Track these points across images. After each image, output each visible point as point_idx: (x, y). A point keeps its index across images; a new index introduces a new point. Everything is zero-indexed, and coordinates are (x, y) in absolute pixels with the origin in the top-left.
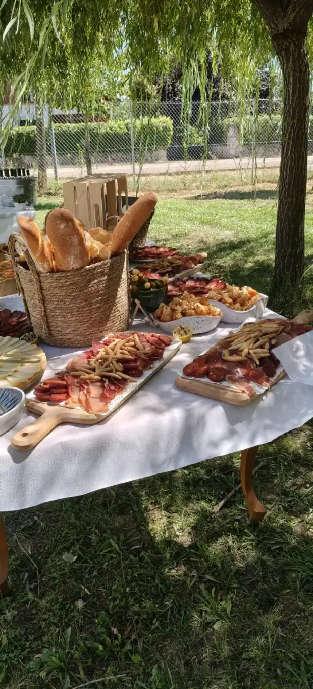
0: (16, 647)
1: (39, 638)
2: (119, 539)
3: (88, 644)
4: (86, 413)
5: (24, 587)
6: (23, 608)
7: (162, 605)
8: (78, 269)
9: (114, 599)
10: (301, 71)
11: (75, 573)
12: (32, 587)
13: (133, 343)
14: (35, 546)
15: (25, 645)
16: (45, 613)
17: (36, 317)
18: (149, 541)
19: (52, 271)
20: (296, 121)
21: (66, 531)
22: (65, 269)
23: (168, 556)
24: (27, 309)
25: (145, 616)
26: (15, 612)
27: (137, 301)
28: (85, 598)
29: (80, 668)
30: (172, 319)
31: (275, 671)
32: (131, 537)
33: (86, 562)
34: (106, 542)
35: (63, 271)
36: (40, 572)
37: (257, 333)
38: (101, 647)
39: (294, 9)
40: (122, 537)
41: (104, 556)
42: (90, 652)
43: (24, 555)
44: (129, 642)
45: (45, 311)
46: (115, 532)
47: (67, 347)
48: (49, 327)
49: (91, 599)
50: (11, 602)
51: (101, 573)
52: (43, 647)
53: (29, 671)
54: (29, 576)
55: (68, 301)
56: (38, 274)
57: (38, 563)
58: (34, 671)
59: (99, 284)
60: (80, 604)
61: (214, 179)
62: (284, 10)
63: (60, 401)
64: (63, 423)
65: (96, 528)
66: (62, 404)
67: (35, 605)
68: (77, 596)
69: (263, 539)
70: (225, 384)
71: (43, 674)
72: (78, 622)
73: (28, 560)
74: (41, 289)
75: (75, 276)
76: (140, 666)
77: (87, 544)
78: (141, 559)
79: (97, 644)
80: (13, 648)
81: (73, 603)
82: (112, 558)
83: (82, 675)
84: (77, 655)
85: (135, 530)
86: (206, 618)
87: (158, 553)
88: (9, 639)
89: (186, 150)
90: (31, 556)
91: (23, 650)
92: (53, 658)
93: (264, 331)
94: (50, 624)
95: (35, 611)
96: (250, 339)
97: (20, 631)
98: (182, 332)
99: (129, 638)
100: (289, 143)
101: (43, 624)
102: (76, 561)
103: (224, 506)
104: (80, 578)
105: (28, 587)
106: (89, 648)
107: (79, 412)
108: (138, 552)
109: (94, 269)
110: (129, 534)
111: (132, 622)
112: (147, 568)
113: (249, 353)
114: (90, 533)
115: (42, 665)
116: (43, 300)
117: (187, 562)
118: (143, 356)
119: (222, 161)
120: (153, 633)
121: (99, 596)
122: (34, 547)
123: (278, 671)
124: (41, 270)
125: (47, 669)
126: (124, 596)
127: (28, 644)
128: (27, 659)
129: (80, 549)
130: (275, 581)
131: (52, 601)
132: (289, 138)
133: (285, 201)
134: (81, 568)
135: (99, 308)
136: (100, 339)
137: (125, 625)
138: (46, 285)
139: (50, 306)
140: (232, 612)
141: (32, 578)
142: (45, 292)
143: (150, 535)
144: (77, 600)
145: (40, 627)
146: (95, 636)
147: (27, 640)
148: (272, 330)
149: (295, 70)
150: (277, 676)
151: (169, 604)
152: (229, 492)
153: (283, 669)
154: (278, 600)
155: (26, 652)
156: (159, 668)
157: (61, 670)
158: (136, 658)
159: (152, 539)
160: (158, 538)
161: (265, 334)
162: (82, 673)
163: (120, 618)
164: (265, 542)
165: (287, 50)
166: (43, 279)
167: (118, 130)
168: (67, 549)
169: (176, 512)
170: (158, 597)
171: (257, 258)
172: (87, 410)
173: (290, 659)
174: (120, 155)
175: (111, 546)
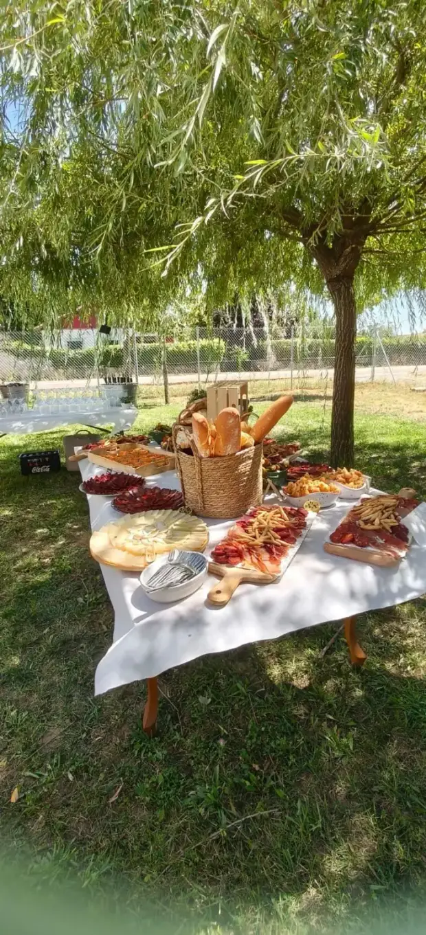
0: (171, 784)
1: (189, 776)
2: (244, 683)
3: (236, 780)
4: (262, 574)
5: (169, 728)
6: (171, 748)
7: (295, 742)
8: (231, 455)
9: (251, 738)
10: (350, 306)
11: (212, 714)
12: (175, 727)
13: (279, 515)
14: (173, 690)
15: (179, 783)
16: (191, 752)
17: (192, 493)
18: (271, 686)
19: (213, 456)
20: (346, 343)
21: (197, 677)
22: (223, 454)
23: (290, 697)
24: (184, 490)
25: (281, 753)
26: (165, 752)
27: (269, 480)
28: (225, 737)
29: (231, 804)
30: (301, 496)
31: (405, 803)
32: (253, 681)
33: (219, 703)
34: (234, 686)
35: (220, 456)
36: (180, 714)
37: (381, 507)
38: (248, 783)
39: (345, 260)
40: (247, 682)
41: (233, 698)
42: (238, 787)
43: (165, 698)
44: (270, 777)
45: (202, 489)
46: (241, 676)
47: (217, 518)
48: (203, 502)
49: (230, 738)
50: (160, 742)
51: (235, 714)
52: (196, 784)
53: (187, 808)
54: (172, 717)
55: (222, 480)
56: (201, 458)
57: (178, 706)
58: (192, 808)
59: (245, 467)
60: (222, 742)
61: (261, 386)
62: (337, 261)
63: (237, 563)
64: (244, 582)
65: (224, 673)
66: (239, 565)
67: (180, 744)
68: (218, 735)
69: (367, 681)
70: (369, 548)
71: (202, 811)
72: (222, 760)
73: (168, 702)
74: (201, 470)
75: (229, 460)
76: (285, 800)
77: (217, 687)
78: (267, 701)
79: (243, 780)
80: (168, 786)
81: (215, 741)
82: (240, 700)
83: (233, 810)
84: (227, 791)
85: (255, 675)
86: (334, 754)
87: (279, 695)
88: (164, 777)
89: (240, 364)
90: (171, 699)
91: (179, 787)
92: (209, 795)
94: (199, 762)
95: (181, 750)
96: (376, 511)
97: (172, 769)
98: (312, 506)
99: (269, 774)
100: (341, 360)
101: (192, 763)
102: (211, 703)
103: (327, 653)
104: (217, 719)
105: (172, 728)
106: (236, 784)
107: (256, 572)
108: (262, 694)
109: (244, 454)
110: (252, 678)
111: (269, 758)
112: (273, 709)
113: (381, 523)
114: (218, 678)
115: (199, 801)
116: (202, 481)
117: (306, 702)
118: (292, 525)
119: (267, 372)
120: (291, 768)
121: (235, 735)
123: (408, 804)
124: (203, 455)
125: (204, 805)
126: (260, 734)
127: (182, 782)
128: (184, 796)
129: (212, 692)
130: (385, 719)
131: (195, 741)
132: (341, 356)
133: (338, 403)
134: (216, 710)
135: (245, 486)
136: (245, 512)
137: (263, 762)
138: (205, 468)
139: (206, 485)
140: (354, 748)
141: (175, 719)
142: (204, 474)
143: (269, 679)
144: (218, 739)
145: (190, 765)
146: (240, 772)
147: (180, 778)
148: (392, 504)
149: (345, 305)
150: (408, 809)
151: (301, 741)
152: (328, 640)
153: (411, 801)
154: (392, 736)
155: (180, 790)
156: (303, 802)
157: (216, 806)
158: (280, 793)
159: (272, 682)
160: (276, 682)
161: (386, 508)
162: (233, 809)
163: (257, 755)
164: (369, 684)
165: (339, 290)
166: (203, 463)
167: (182, 349)
168: (202, 693)
169: (287, 658)
170: (290, 734)
171: (311, 447)
172: (262, 571)
173: (416, 792)
174: (183, 367)
175: (238, 689)
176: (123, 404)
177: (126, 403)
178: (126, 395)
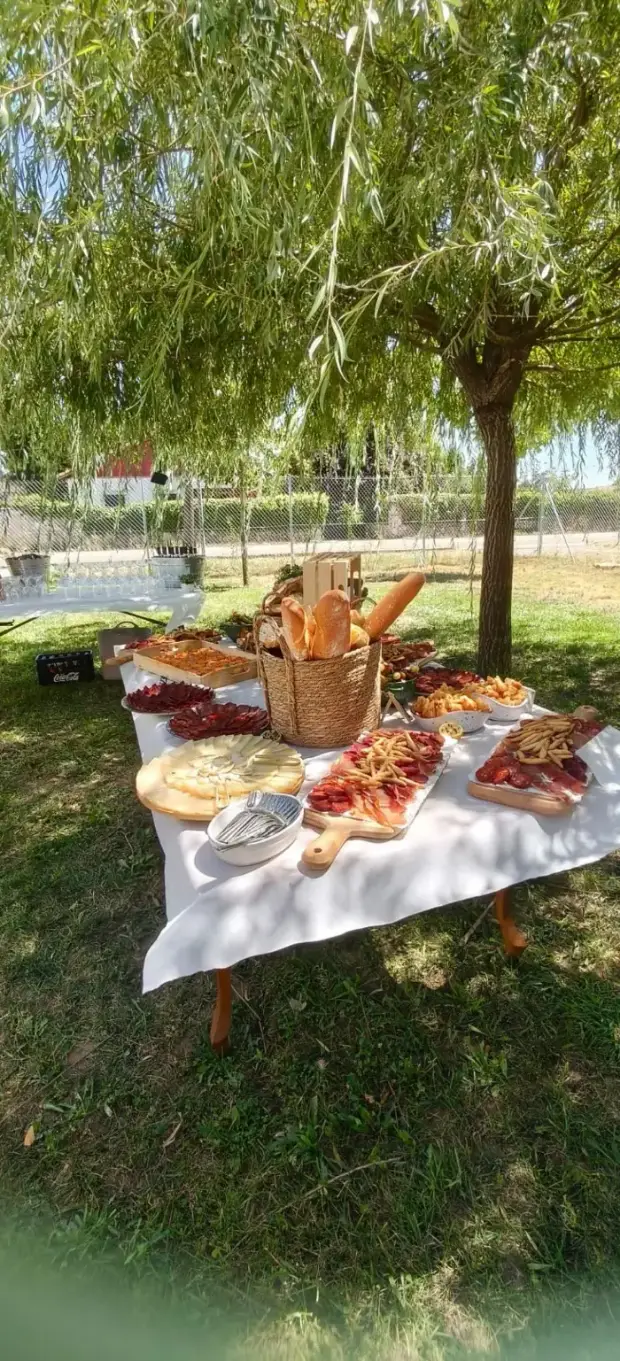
0: (250, 1122)
1: (276, 1110)
2: (353, 980)
3: (341, 1116)
4: (379, 826)
5: (247, 1043)
6: (250, 1071)
7: (425, 1065)
8: (337, 657)
9: (363, 1058)
10: (507, 447)
11: (308, 1024)
12: (256, 1043)
13: (404, 743)
15: (261, 1120)
16: (278, 1077)
17: (280, 711)
18: (390, 984)
19: (311, 659)
20: (502, 499)
21: (287, 972)
22: (325, 657)
23: (418, 1001)
24: (269, 707)
25: (405, 1079)
26: (242, 1076)
27: (390, 694)
28: (326, 1056)
29: (335, 1150)
30: (436, 716)
31: (580, 1150)
32: (366, 979)
33: (317, 1009)
34: (339, 984)
35: (321, 659)
36: (263, 1024)
37: (548, 732)
38: (358, 1122)
39: (501, 380)
40: (358, 979)
41: (338, 1002)
42: (343, 1127)
43: (241, 1002)
44: (389, 1113)
45: (295, 705)
46: (349, 971)
47: (316, 748)
48: (297, 723)
49: (333, 1058)
50: (234, 1063)
51: (341, 1024)
52: (284, 1122)
53: (271, 1155)
54: (251, 1029)
55: (324, 693)
56: (293, 662)
57: (259, 1012)
58: (280, 1155)
59: (357, 674)
60: (321, 1064)
61: (380, 560)
62: (490, 382)
63: (344, 810)
64: (354, 836)
65: (325, 967)
66: (347, 814)
67: (263, 1066)
68: (316, 1054)
69: (527, 980)
70: (531, 790)
71: (293, 1159)
72: (321, 1088)
73: (246, 1007)
74: (294, 679)
75: (334, 664)
76: (411, 1145)
77: (315, 987)
78: (386, 1007)
79: (351, 1117)
80: (246, 1124)
81: (312, 1062)
82: (348, 1005)
83: (337, 1159)
84: (329, 1132)
85: (370, 970)
86: (479, 1082)
87: (403, 997)
88: (240, 1113)
89: (350, 528)
90: (250, 1003)
91: (261, 1126)
92: (303, 1137)
93: (555, 729)
94: (289, 1092)
95: (264, 1074)
96: (542, 738)
97: (250, 1101)
98: (451, 730)
99: (387, 1108)
100: (494, 523)
101: (280, 1092)
102: (306, 1009)
104: (314, 1031)
105: (251, 1044)
106: (342, 1123)
107: (371, 825)
108: (378, 996)
109: (355, 657)
110: (365, 974)
111: (387, 1087)
112: (394, 1017)
113: (548, 755)
114: (317, 973)
115: (289, 1146)
116: (295, 694)
117: (441, 1009)
118: (422, 758)
119: (389, 541)
120: (418, 1100)
121: (341, 1053)
122: (252, 991)
123: (584, 1151)
124: (297, 657)
125: (297, 1152)
126: (376, 1052)
127: (265, 1119)
128: (268, 1138)
129: (308, 993)
130: (552, 1033)
131: (284, 1062)
132: (495, 517)
133: (490, 584)
134: (314, 1017)
135: (357, 701)
136: (356, 738)
137: (380, 1091)
138: (300, 676)
139: (302, 700)
140: (509, 1072)
141: (255, 1031)
142: (297, 683)
143: (388, 976)
144: (316, 1059)
145: (276, 1096)
146: (347, 1106)
147: (263, 1113)
148: (563, 728)
149: (500, 444)
150: (583, 1158)
151: (433, 1063)
152: (473, 922)
153: (588, 1148)
154: (562, 1056)
155: (263, 1130)
156: (436, 1148)
157: (313, 1153)
158: (404, 1135)
159: (392, 981)
160: (399, 980)
161: (556, 733)
162: (337, 1156)
163: (372, 1081)
164: (529, 983)
165: (491, 423)
166: (297, 669)
167: (269, 506)
168: (293, 995)
170: (418, 1052)
171: (450, 647)
172: (380, 823)
173: (595, 1135)
174: (268, 533)
175: (344, 989)
176: (184, 586)
177: (187, 583)
178: (188, 572)
